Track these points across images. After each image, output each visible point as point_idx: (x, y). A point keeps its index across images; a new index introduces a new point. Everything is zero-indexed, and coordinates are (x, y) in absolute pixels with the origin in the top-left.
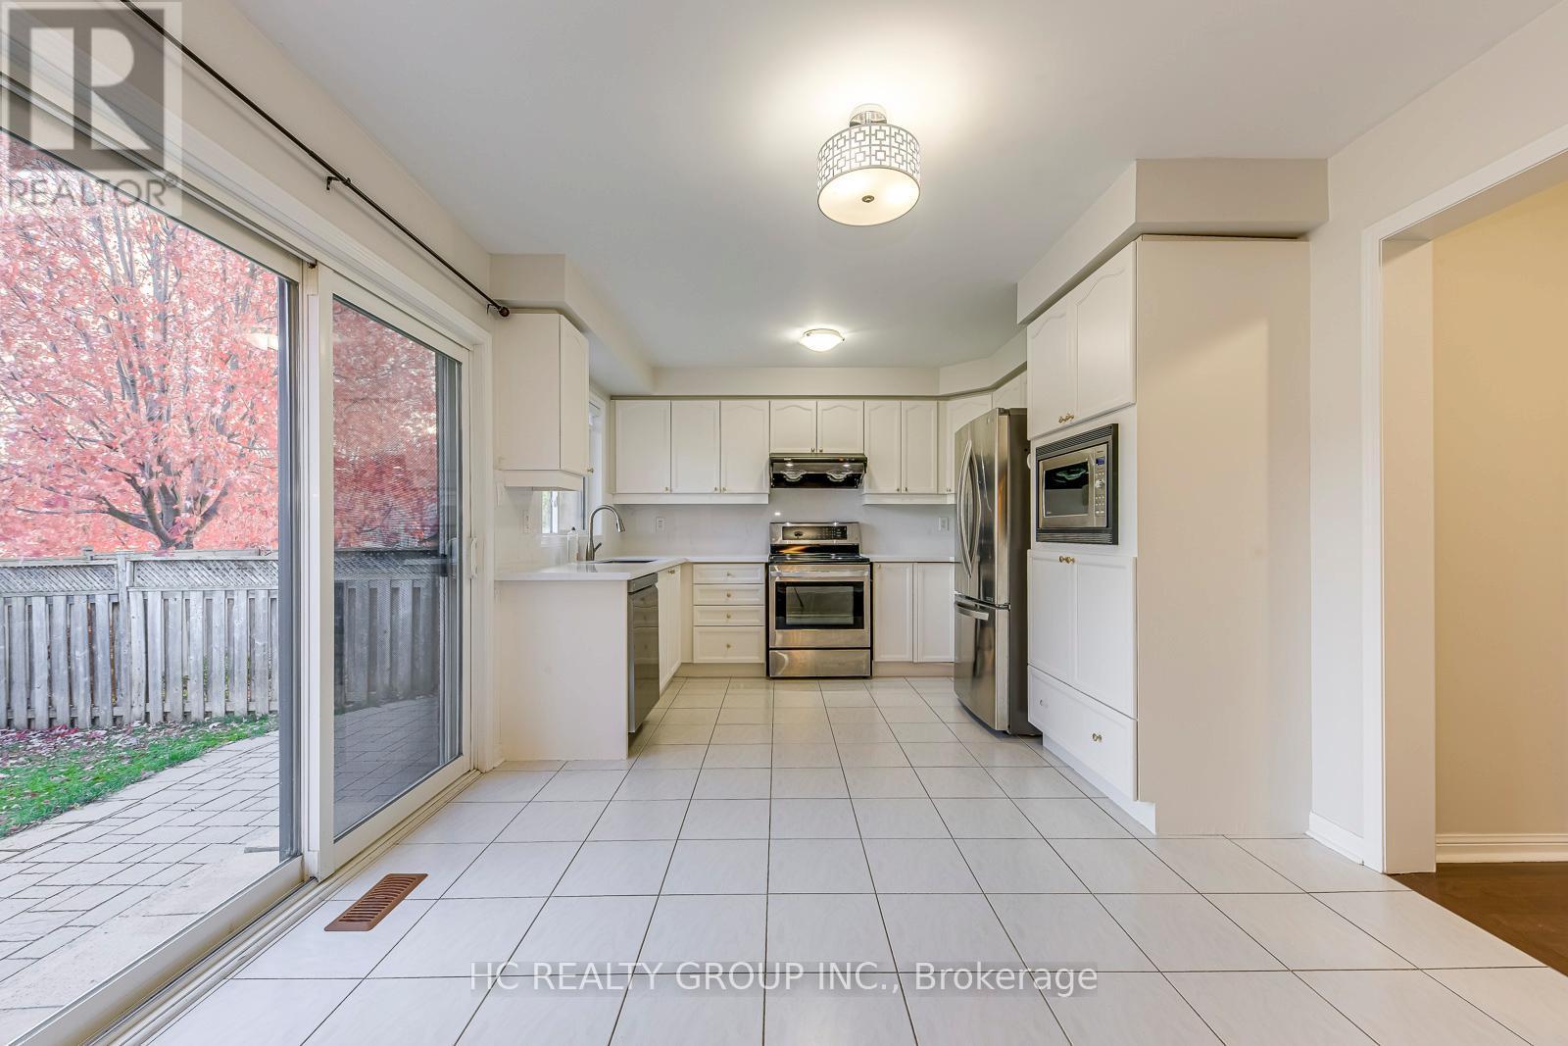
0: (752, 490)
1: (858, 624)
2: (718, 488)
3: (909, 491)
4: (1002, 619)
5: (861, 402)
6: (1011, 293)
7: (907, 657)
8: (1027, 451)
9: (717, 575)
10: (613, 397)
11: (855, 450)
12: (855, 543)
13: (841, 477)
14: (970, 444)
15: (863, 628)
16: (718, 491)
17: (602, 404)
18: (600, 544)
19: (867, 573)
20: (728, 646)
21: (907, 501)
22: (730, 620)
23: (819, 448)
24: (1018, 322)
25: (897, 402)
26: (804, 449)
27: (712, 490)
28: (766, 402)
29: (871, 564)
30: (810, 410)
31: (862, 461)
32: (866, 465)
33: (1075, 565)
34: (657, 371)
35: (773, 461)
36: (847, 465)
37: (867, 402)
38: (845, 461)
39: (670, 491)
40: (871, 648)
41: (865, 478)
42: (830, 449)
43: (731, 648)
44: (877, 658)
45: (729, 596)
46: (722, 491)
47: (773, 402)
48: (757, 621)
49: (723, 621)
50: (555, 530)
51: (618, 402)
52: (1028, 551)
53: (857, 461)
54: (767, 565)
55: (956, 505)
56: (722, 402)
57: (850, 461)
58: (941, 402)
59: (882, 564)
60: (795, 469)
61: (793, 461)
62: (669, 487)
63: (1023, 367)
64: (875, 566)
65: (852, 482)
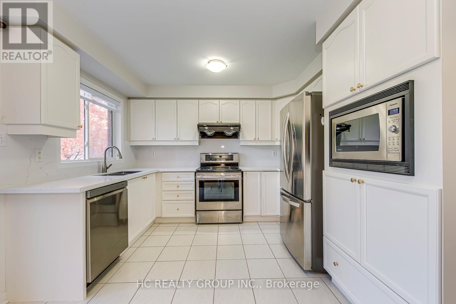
0: (191, 139)
1: (236, 199)
2: (176, 138)
3: (260, 139)
4: (308, 208)
5: (238, 101)
6: (313, 28)
7: (258, 213)
8: (322, 114)
9: (173, 177)
10: (129, 98)
11: (235, 121)
12: (237, 162)
13: (230, 134)
14: (288, 114)
15: (239, 201)
16: (176, 140)
17: (122, 101)
18: (111, 165)
19: (240, 176)
20: (178, 209)
21: (259, 144)
22: (179, 198)
23: (220, 121)
24: (316, 43)
25: (254, 101)
26: (214, 121)
27: (173, 139)
28: (197, 101)
29: (242, 172)
30: (216, 104)
31: (239, 126)
32: (240, 128)
33: (364, 185)
34: (148, 86)
35: (199, 126)
36: (232, 128)
37: (241, 101)
38: (230, 126)
39: (154, 140)
40: (242, 210)
41: (241, 134)
42: (225, 121)
43: (179, 210)
44: (245, 214)
45: (178, 187)
46: (178, 140)
47: (200, 101)
48: (191, 198)
49: (176, 198)
50: (87, 158)
51: (131, 100)
52: (323, 171)
53: (236, 126)
54: (195, 173)
55: (281, 146)
56: (178, 100)
57: (233, 126)
58: (273, 101)
59: (247, 172)
60: (209, 130)
61: (208, 126)
62: (154, 138)
63: (320, 73)
64: (244, 173)
65: (236, 135)
